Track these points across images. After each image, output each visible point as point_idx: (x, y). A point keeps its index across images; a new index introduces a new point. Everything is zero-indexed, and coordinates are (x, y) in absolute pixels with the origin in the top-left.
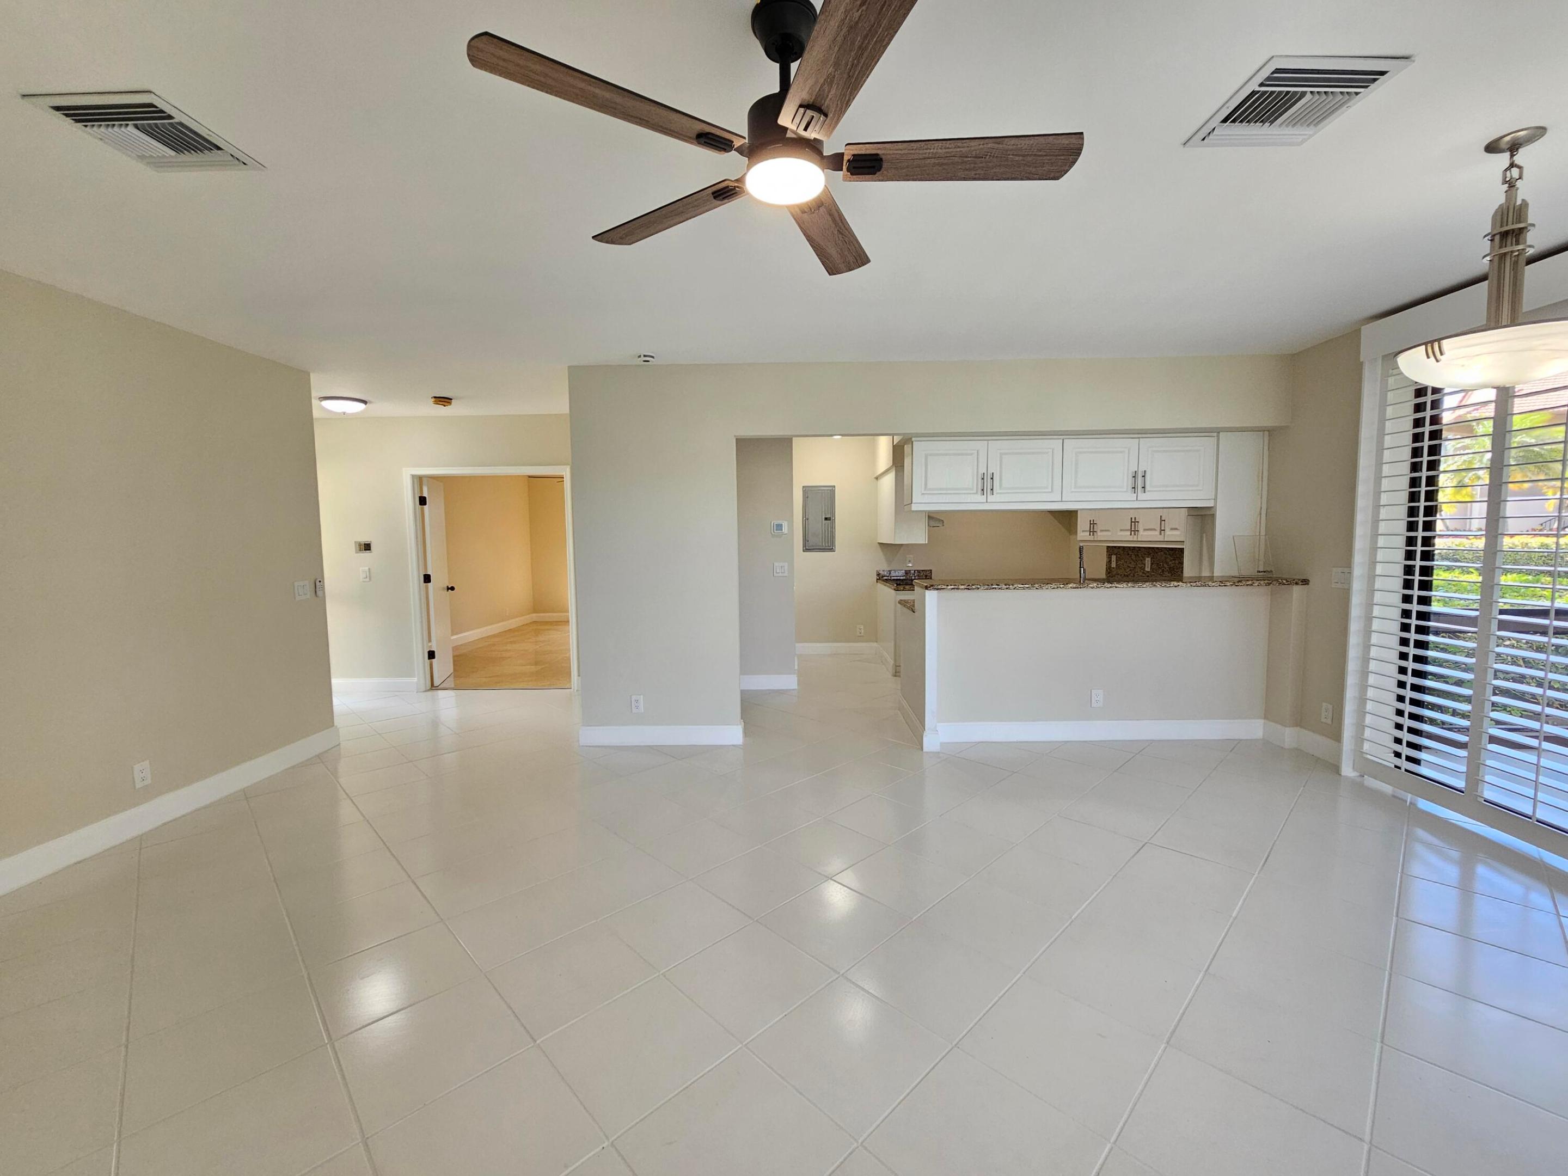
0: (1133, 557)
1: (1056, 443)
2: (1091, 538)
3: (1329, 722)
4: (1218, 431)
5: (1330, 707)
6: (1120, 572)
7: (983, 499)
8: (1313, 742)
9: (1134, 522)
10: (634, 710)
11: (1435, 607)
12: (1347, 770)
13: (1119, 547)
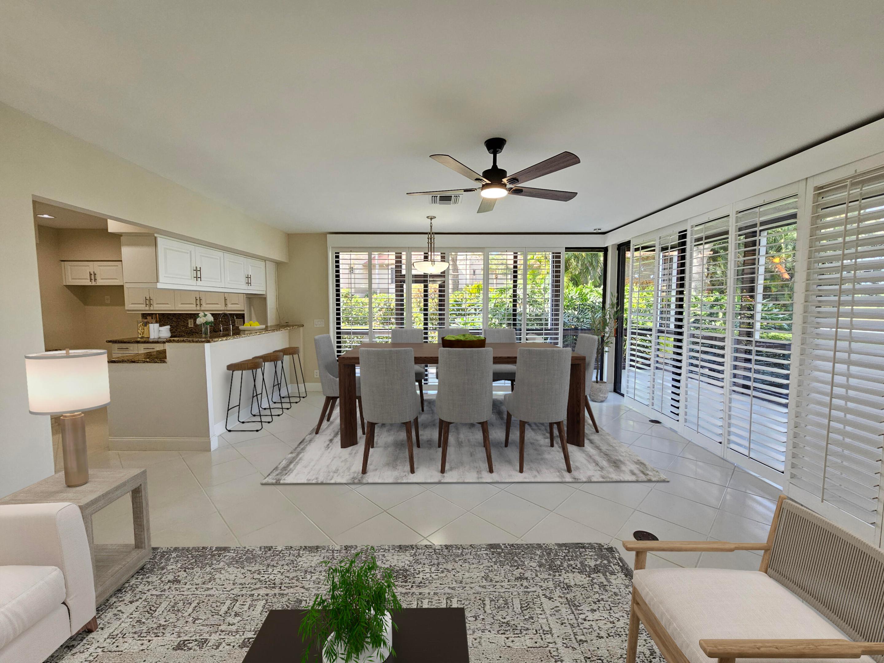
4: (266, 260)
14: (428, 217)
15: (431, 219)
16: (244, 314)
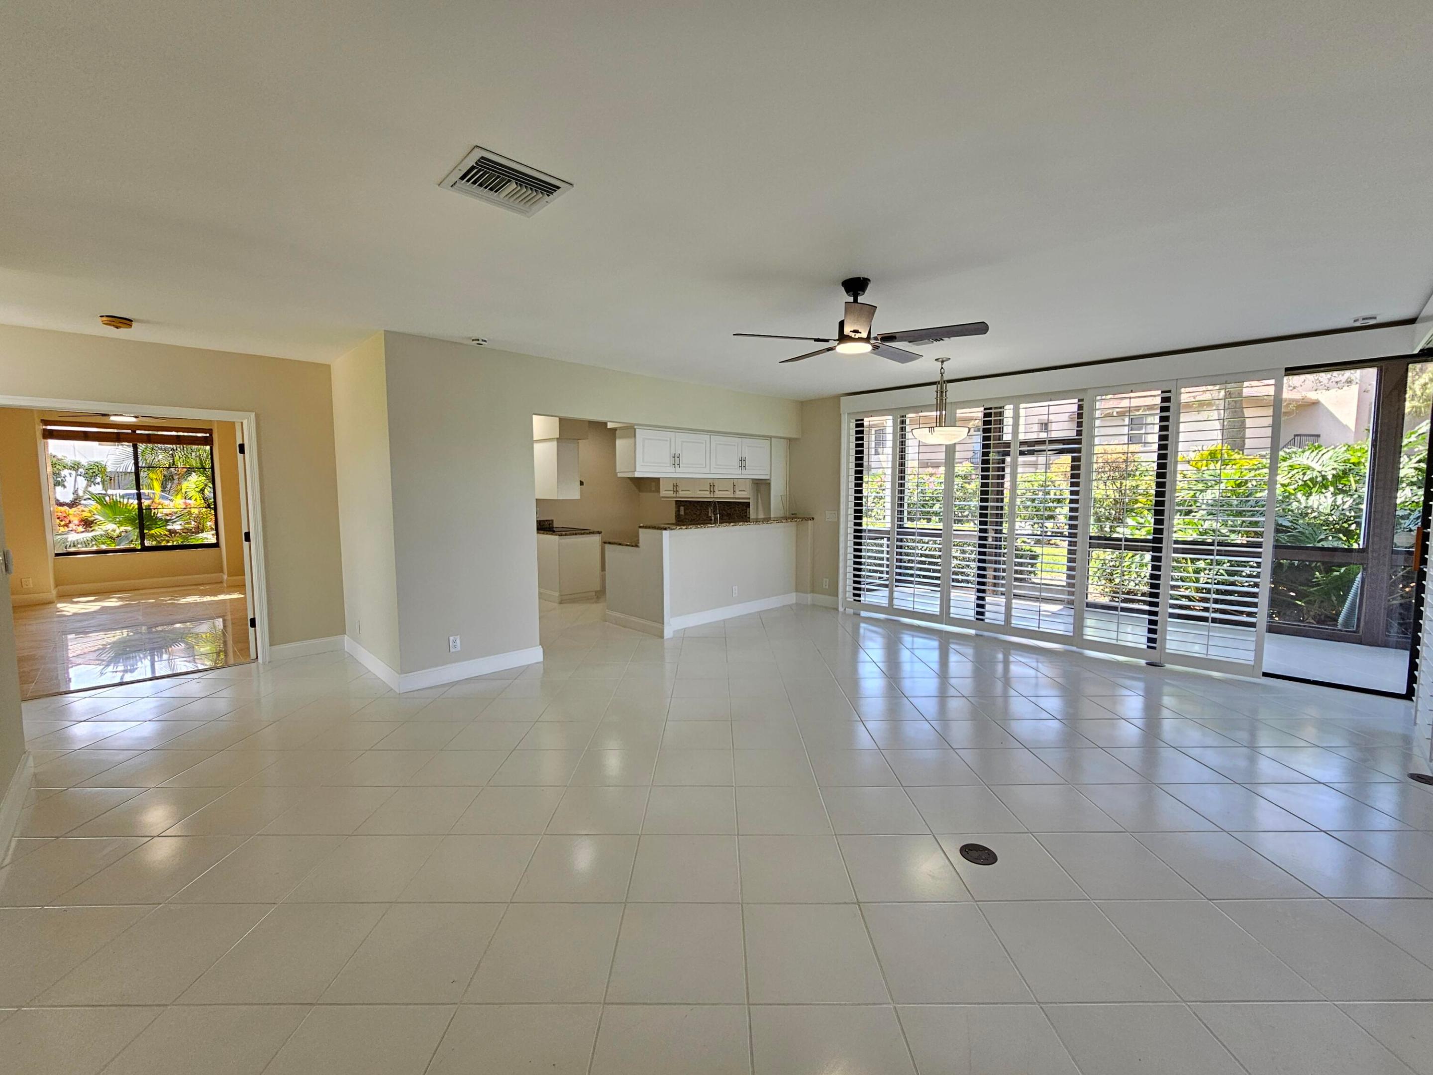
0: (698, 508)
1: (706, 437)
2: (674, 495)
3: (827, 587)
4: (771, 437)
5: (828, 580)
6: (687, 517)
7: (673, 470)
8: (823, 599)
9: (712, 486)
10: (452, 650)
11: (864, 527)
12: (841, 609)
13: (686, 501)
14: (937, 360)
15: (943, 362)
16: (749, 502)
